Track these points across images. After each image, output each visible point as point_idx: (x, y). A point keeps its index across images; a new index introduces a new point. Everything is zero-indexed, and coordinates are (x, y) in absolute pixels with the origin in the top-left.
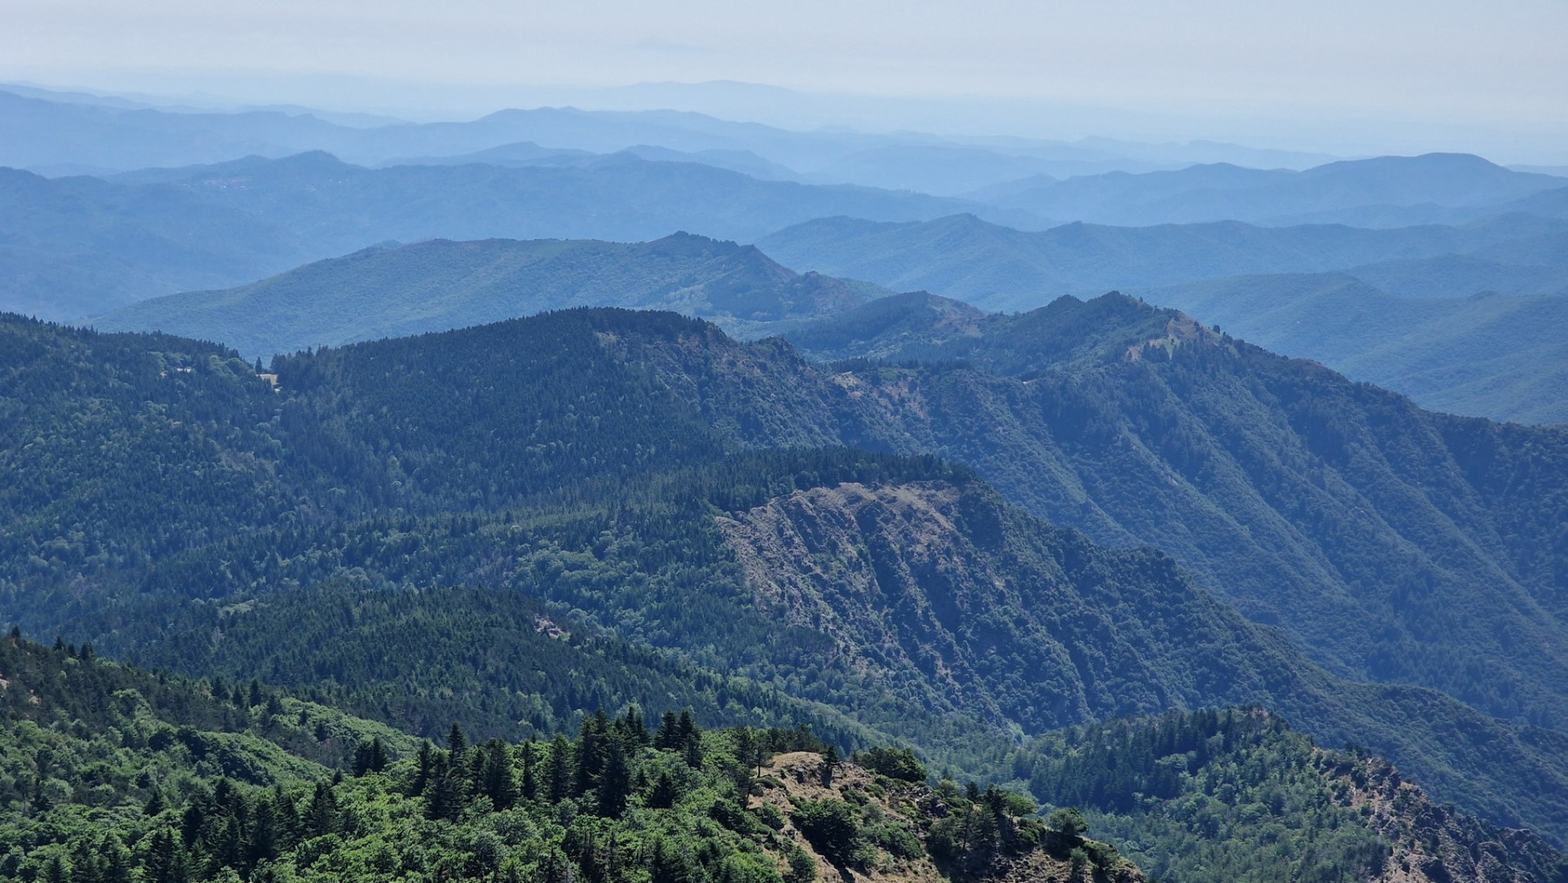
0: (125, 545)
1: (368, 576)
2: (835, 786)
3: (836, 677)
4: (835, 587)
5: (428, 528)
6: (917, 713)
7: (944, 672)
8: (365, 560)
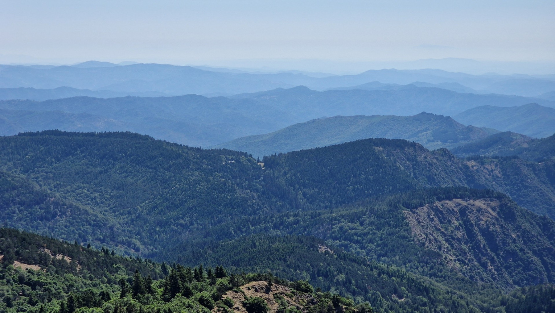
0: (203, 222)
1: (281, 233)
2: (271, 294)
3: (440, 268)
4: (449, 236)
5: (303, 216)
6: (468, 281)
7: (491, 268)
8: (280, 227)
